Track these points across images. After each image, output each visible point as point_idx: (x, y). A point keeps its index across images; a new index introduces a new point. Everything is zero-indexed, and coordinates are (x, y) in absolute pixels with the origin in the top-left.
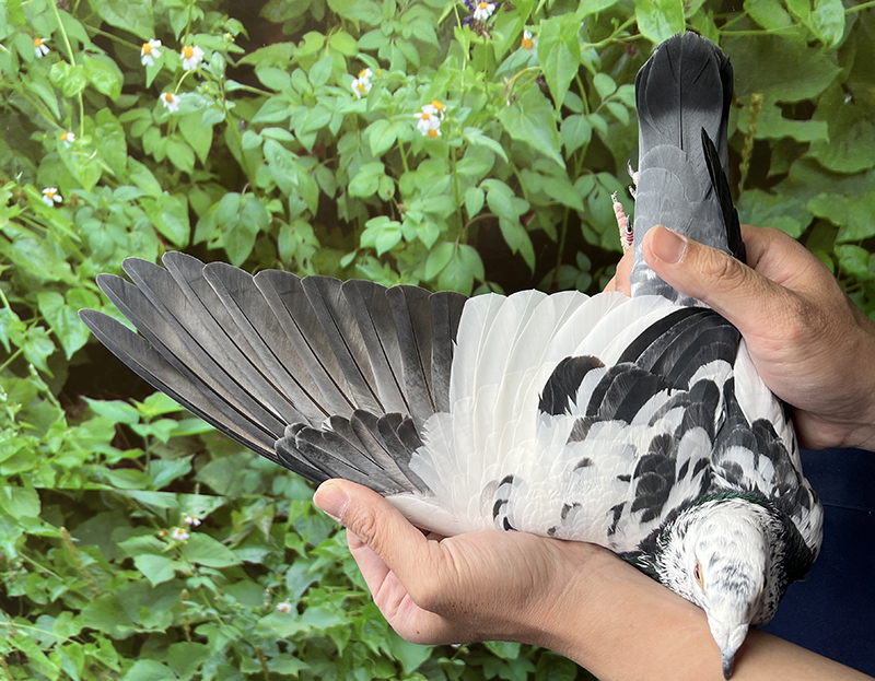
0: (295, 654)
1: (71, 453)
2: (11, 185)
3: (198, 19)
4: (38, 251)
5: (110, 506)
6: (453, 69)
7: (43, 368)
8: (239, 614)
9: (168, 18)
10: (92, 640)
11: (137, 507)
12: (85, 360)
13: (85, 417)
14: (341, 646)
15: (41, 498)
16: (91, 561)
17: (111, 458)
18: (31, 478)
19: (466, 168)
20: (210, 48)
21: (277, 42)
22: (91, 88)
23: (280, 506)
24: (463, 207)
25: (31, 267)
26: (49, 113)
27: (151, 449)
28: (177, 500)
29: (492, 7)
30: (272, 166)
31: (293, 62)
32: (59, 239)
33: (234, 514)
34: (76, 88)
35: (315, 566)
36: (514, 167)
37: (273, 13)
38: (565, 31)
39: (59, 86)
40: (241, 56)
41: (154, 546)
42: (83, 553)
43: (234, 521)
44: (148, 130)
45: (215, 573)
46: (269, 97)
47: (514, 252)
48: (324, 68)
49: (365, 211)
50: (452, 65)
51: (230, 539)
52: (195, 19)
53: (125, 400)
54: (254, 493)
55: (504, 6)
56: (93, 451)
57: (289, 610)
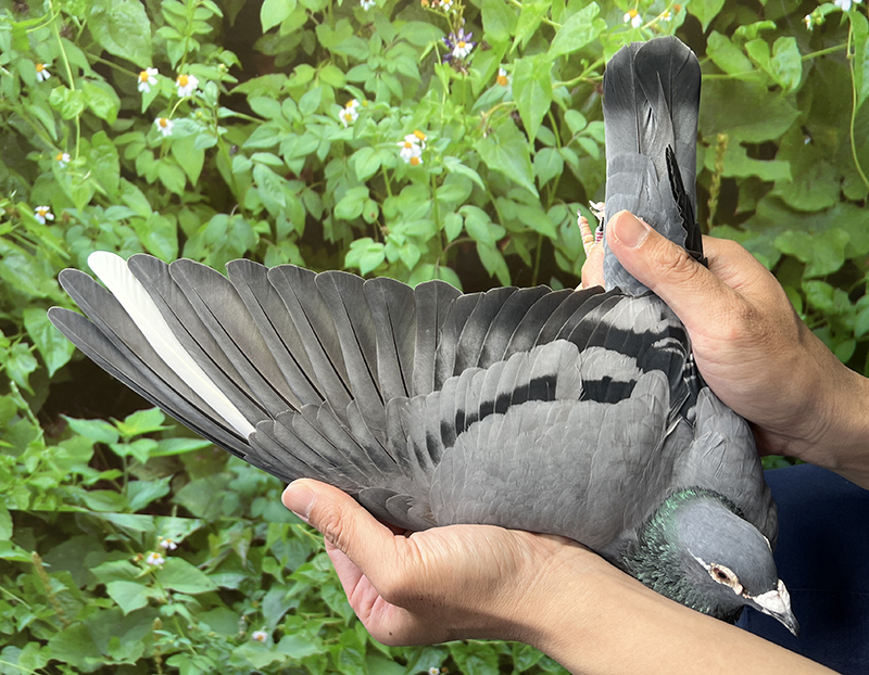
1: (47, 473)
2: (5, 203)
3: (194, 51)
4: (27, 268)
5: (85, 530)
6: (434, 102)
7: (25, 385)
8: (213, 644)
9: (165, 49)
11: (112, 530)
12: (67, 377)
13: (63, 436)
15: (14, 521)
16: (61, 587)
17: (88, 478)
18: (4, 499)
19: (446, 194)
20: (204, 77)
21: (269, 73)
22: (88, 112)
23: (258, 528)
24: (443, 231)
25: (20, 283)
26: (46, 134)
27: (130, 469)
28: (154, 522)
29: (470, 46)
30: (261, 190)
31: (284, 92)
32: (48, 255)
33: (211, 537)
34: (73, 111)
35: (292, 592)
36: (491, 194)
37: (266, 47)
38: (538, 70)
39: (58, 109)
40: (234, 85)
41: (128, 572)
42: (53, 580)
43: (211, 545)
44: (141, 153)
45: (190, 600)
46: (259, 124)
47: (491, 274)
48: (313, 98)
49: (350, 234)
50: (433, 98)
51: (206, 564)
52: (191, 50)
53: (106, 419)
54: (232, 515)
55: (481, 46)
56: (70, 471)
57: (264, 639)
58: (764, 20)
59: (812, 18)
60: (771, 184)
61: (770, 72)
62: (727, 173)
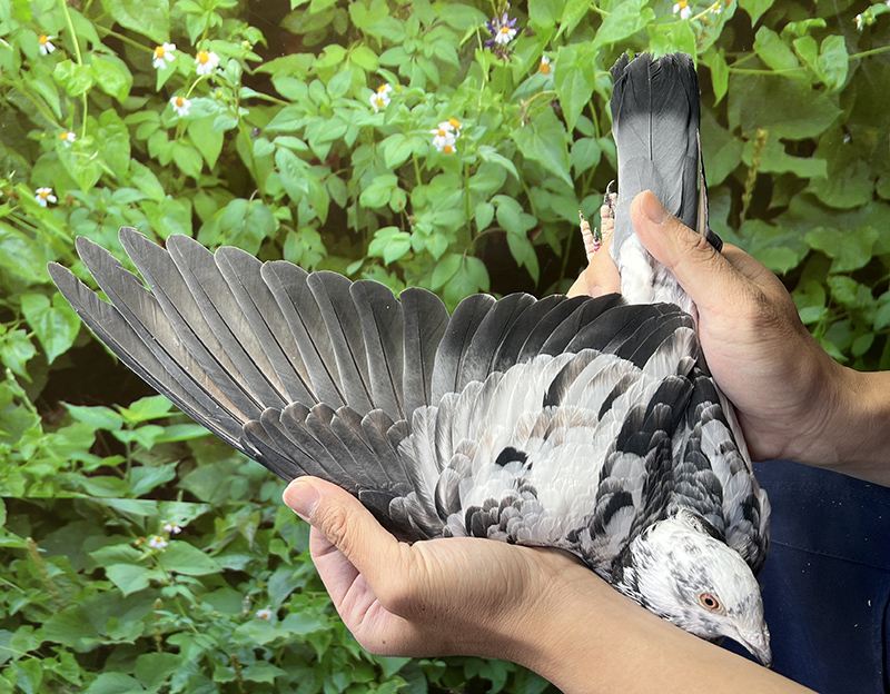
0: (272, 661)
1: (45, 460)
3: (216, 26)
4: (25, 252)
5: (84, 515)
6: (472, 89)
7: (22, 372)
8: (215, 623)
9: (185, 23)
10: (53, 654)
11: (113, 515)
12: (68, 364)
13: (63, 424)
14: (320, 651)
15: (8, 508)
16: (57, 572)
17: (90, 465)
19: (478, 184)
20: (226, 55)
21: (297, 52)
22: (97, 89)
23: (267, 512)
24: (473, 221)
25: (17, 268)
26: (49, 112)
27: (133, 456)
28: (158, 508)
29: (514, 32)
30: (283, 175)
31: (311, 73)
32: (49, 239)
33: (218, 521)
34: (81, 88)
35: (300, 571)
36: (525, 184)
37: (294, 24)
38: (581, 58)
39: (63, 84)
40: (258, 64)
41: (129, 556)
42: (49, 564)
43: (217, 528)
44: (155, 132)
45: (193, 582)
46: (284, 107)
47: (520, 265)
48: (342, 81)
49: (376, 221)
50: (471, 85)
51: (211, 547)
52: (213, 26)
53: (109, 405)
54: (240, 499)
55: (524, 31)
56: (69, 458)
57: (269, 617)
58: (815, 18)
59: (863, 18)
60: (806, 181)
61: (816, 70)
62: (764, 169)
